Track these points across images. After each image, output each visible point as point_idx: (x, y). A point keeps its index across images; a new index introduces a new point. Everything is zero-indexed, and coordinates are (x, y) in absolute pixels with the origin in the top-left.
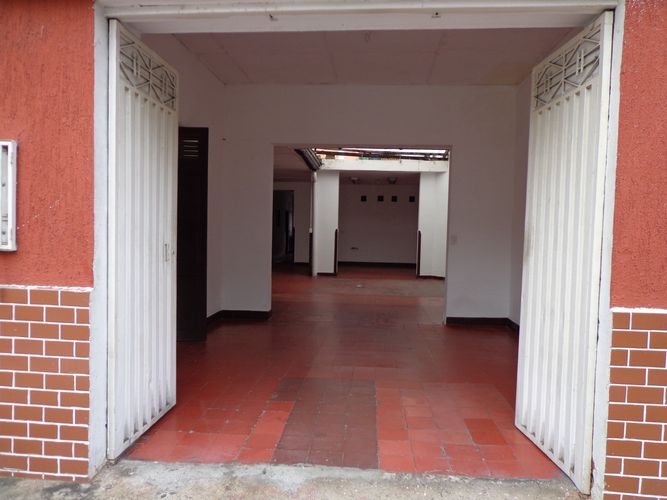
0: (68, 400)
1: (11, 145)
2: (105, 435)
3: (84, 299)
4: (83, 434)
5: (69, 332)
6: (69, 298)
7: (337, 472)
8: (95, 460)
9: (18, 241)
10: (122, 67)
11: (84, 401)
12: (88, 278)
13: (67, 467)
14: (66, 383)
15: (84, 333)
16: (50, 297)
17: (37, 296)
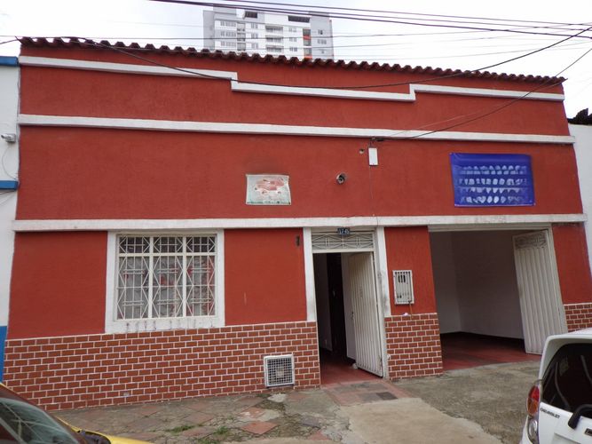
1: (411, 271)
9: (416, 300)
16: (426, 317)
17: (423, 317)
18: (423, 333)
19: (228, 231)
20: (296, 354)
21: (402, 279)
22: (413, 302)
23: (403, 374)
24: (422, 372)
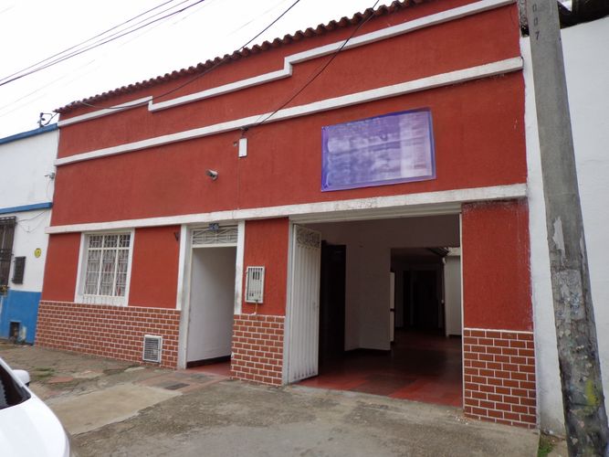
0: (276, 357)
1: (263, 268)
2: (288, 373)
3: (282, 320)
4: (280, 369)
5: (278, 332)
6: (278, 320)
7: (369, 395)
8: (284, 380)
9: (264, 300)
10: (297, 239)
11: (281, 357)
12: (283, 313)
13: (275, 381)
14: (276, 350)
15: (282, 333)
16: (272, 320)
17: (269, 319)
18: (267, 337)
19: (138, 230)
20: (165, 337)
21: (256, 276)
22: (261, 302)
23: (242, 375)
24: (260, 379)
